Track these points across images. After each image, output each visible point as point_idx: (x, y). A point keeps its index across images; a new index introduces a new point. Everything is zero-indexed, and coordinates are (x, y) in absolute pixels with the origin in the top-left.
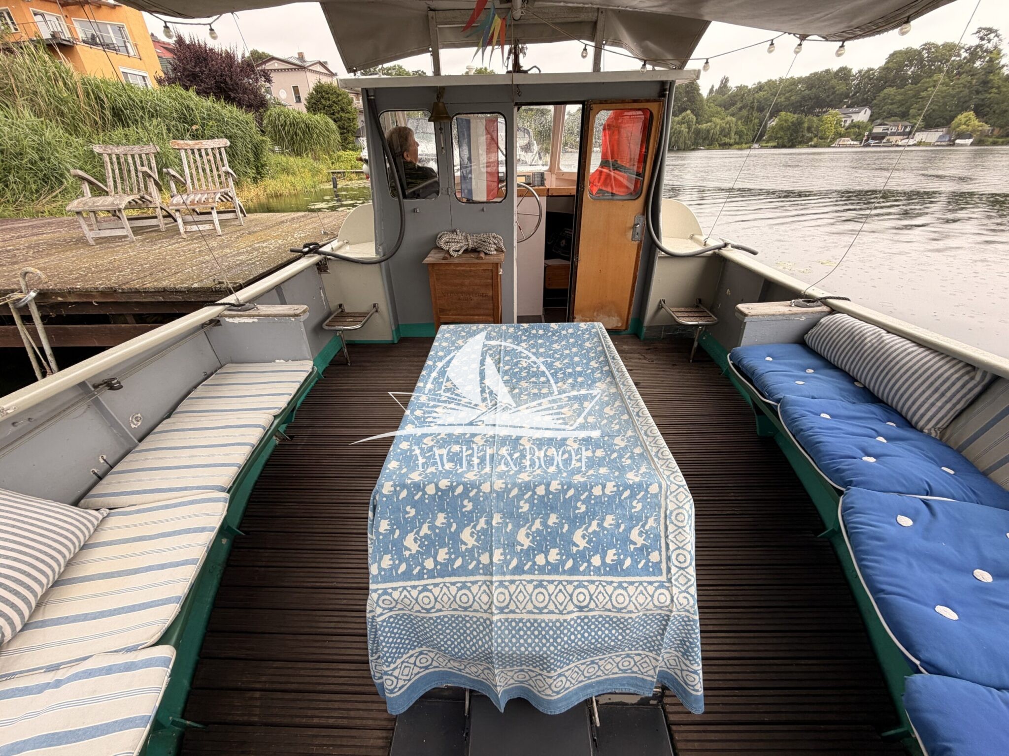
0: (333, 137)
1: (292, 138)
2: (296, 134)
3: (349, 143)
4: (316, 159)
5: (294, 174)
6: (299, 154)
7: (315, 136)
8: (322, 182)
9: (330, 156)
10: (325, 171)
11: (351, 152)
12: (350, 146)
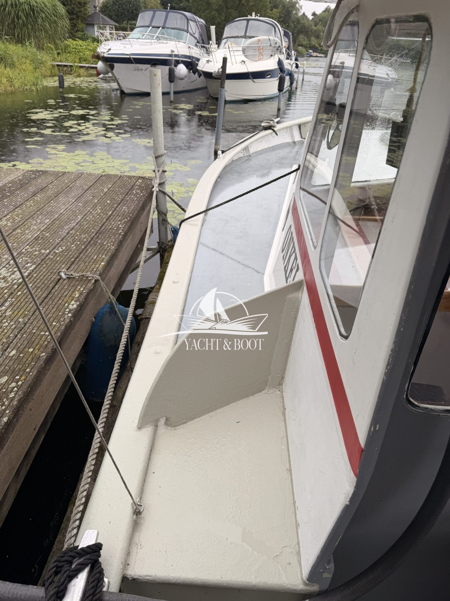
0: (60, 23)
1: (13, 21)
2: (18, 18)
3: (78, 31)
4: (40, 48)
5: (12, 66)
6: (20, 41)
7: (40, 21)
8: (45, 77)
9: (56, 45)
10: (50, 63)
11: (80, 42)
12: (79, 34)
